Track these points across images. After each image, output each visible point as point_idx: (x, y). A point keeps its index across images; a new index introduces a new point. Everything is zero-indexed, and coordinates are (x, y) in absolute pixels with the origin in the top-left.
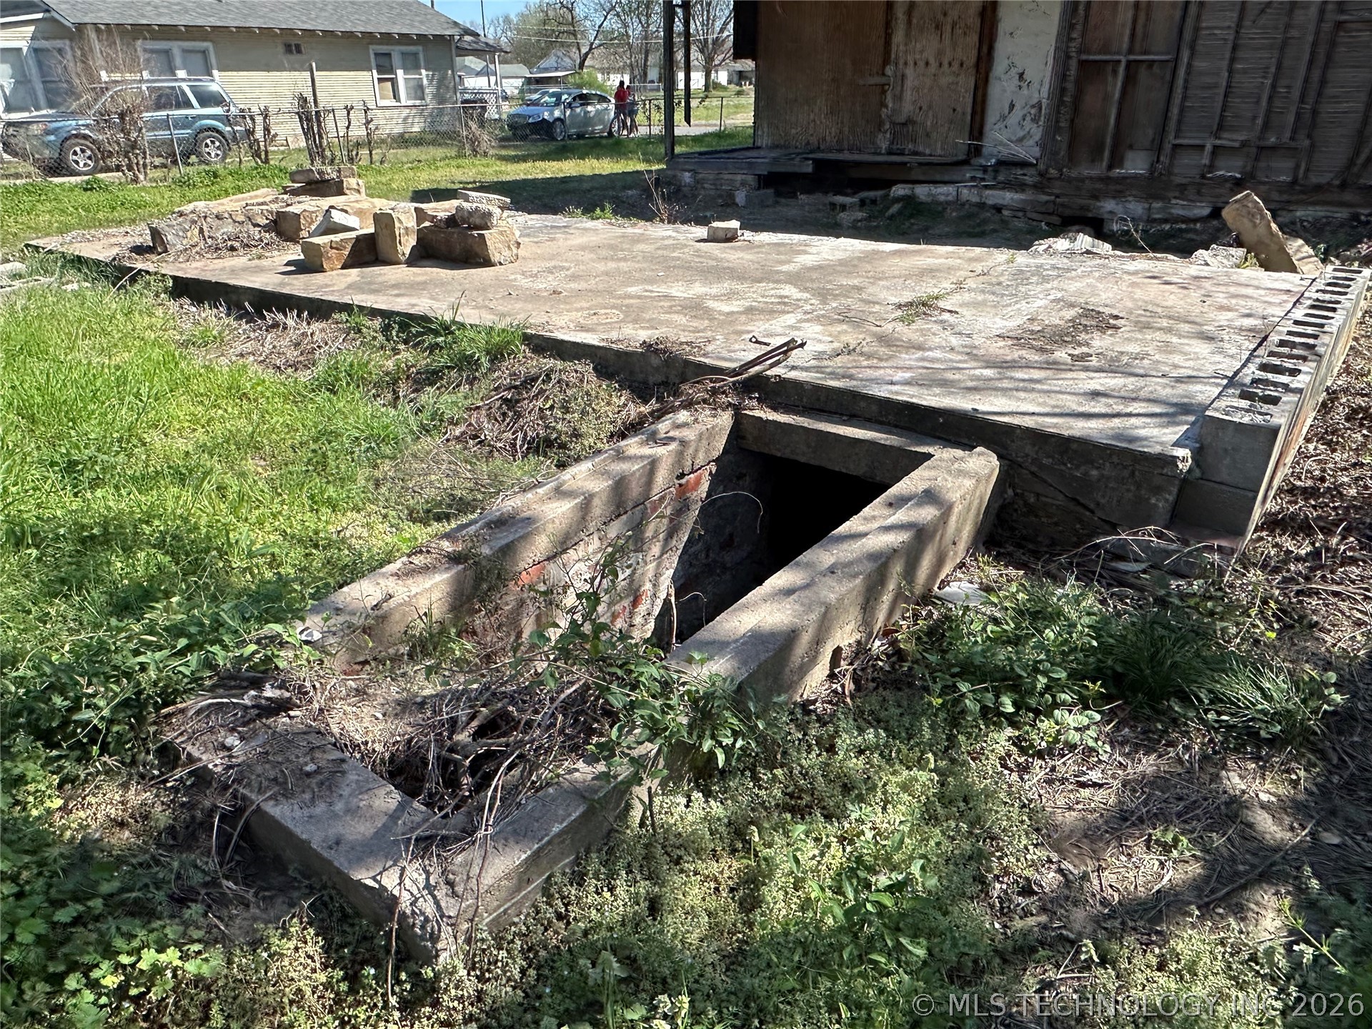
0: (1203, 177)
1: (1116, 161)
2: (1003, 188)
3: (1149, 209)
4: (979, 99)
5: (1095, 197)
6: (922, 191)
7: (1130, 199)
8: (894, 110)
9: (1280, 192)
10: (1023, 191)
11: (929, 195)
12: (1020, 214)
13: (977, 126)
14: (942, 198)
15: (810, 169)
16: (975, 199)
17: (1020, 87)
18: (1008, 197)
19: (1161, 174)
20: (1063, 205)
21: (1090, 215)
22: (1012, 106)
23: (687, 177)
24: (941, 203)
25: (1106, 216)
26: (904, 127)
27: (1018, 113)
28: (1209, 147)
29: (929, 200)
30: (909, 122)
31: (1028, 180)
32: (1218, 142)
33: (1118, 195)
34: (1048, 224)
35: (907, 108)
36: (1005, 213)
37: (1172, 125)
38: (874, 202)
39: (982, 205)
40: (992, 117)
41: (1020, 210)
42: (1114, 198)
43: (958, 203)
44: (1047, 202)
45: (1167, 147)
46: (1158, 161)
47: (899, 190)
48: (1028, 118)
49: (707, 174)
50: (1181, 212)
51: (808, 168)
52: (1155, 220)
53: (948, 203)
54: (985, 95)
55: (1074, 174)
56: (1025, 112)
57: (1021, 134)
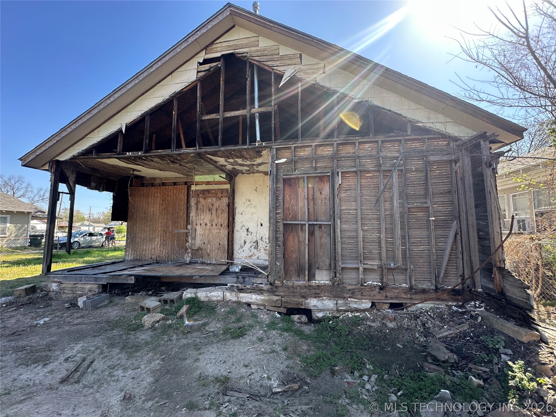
0: (362, 285)
1: (311, 277)
2: (250, 292)
3: (337, 304)
4: (230, 239)
5: (305, 297)
6: (202, 294)
7: (325, 298)
8: (192, 244)
9: (405, 293)
10: (262, 294)
11: (207, 297)
12: (262, 308)
13: (230, 251)
14: (215, 299)
15: (133, 282)
16: (234, 299)
17: (248, 235)
18: (253, 298)
19: (338, 284)
20: (286, 302)
21: (303, 307)
22: (245, 242)
23: (54, 287)
24: (214, 301)
25: (312, 308)
26: (197, 252)
27: (248, 245)
28: (361, 269)
29: (206, 299)
30: (199, 249)
31: (265, 287)
32: (365, 266)
33: (317, 296)
34: (279, 313)
35: (198, 242)
36: (253, 307)
37: (339, 257)
38: (172, 301)
39: (239, 303)
40: (236, 247)
41: (261, 306)
42: (315, 297)
43: (224, 302)
44: (277, 300)
45: (339, 269)
46: (336, 277)
47: (188, 294)
48: (253, 247)
49: (68, 284)
50: (355, 306)
51: (132, 281)
52: (341, 311)
53: (218, 301)
54: (233, 238)
55: (290, 283)
56: (251, 244)
57: (250, 254)
